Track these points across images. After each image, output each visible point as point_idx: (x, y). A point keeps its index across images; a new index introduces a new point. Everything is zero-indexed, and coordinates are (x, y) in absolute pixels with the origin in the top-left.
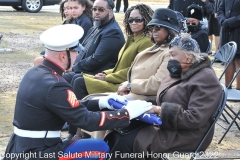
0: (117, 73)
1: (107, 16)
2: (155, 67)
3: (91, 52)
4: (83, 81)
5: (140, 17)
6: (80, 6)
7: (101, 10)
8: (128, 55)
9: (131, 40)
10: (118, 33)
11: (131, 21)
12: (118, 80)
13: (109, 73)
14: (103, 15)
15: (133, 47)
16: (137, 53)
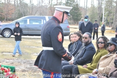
0: (92, 65)
1: (89, 41)
2: (109, 62)
3: (81, 56)
4: (77, 68)
5: (103, 42)
6: (77, 37)
7: (86, 38)
8: (97, 58)
9: (98, 51)
10: (93, 48)
11: (99, 43)
12: (92, 68)
13: (89, 65)
14: (86, 40)
15: (99, 54)
16: (101, 57)
